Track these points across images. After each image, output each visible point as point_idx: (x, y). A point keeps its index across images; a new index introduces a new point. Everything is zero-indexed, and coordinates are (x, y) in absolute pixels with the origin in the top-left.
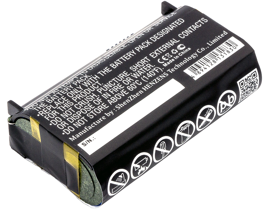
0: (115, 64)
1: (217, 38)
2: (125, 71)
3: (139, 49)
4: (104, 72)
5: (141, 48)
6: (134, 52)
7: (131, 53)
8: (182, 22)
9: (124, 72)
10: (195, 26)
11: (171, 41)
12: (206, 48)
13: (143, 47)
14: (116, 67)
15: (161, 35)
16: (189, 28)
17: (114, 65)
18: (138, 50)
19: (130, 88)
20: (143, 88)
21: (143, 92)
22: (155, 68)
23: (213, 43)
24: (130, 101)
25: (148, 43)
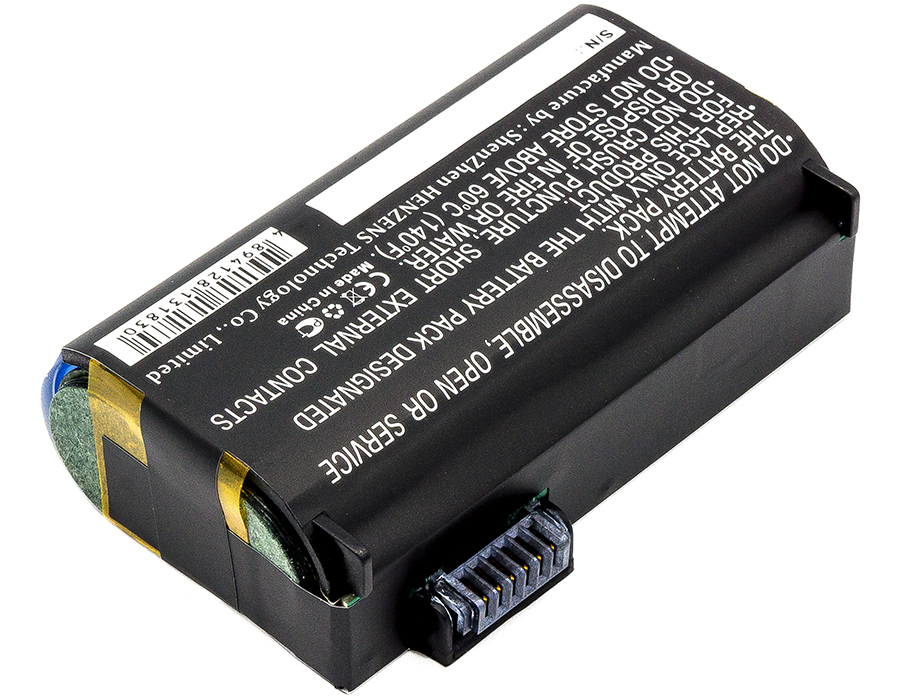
0: (530, 265)
1: (184, 361)
2: (496, 243)
3: (452, 319)
4: (565, 239)
5: (444, 320)
6: (470, 305)
7: (477, 302)
8: (301, 414)
9: (501, 239)
10: (258, 401)
11: (344, 348)
12: (225, 325)
13: (440, 324)
14: (526, 257)
15: (375, 366)
16: (280, 394)
17: (534, 262)
18: (456, 314)
19: (480, 192)
20: (439, 193)
21: (438, 181)
22: (398, 256)
23: (201, 342)
24: (478, 154)
25: (422, 340)
